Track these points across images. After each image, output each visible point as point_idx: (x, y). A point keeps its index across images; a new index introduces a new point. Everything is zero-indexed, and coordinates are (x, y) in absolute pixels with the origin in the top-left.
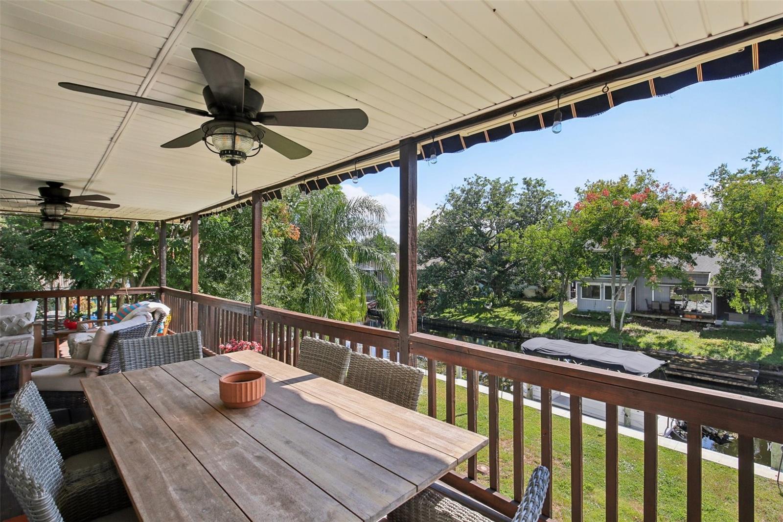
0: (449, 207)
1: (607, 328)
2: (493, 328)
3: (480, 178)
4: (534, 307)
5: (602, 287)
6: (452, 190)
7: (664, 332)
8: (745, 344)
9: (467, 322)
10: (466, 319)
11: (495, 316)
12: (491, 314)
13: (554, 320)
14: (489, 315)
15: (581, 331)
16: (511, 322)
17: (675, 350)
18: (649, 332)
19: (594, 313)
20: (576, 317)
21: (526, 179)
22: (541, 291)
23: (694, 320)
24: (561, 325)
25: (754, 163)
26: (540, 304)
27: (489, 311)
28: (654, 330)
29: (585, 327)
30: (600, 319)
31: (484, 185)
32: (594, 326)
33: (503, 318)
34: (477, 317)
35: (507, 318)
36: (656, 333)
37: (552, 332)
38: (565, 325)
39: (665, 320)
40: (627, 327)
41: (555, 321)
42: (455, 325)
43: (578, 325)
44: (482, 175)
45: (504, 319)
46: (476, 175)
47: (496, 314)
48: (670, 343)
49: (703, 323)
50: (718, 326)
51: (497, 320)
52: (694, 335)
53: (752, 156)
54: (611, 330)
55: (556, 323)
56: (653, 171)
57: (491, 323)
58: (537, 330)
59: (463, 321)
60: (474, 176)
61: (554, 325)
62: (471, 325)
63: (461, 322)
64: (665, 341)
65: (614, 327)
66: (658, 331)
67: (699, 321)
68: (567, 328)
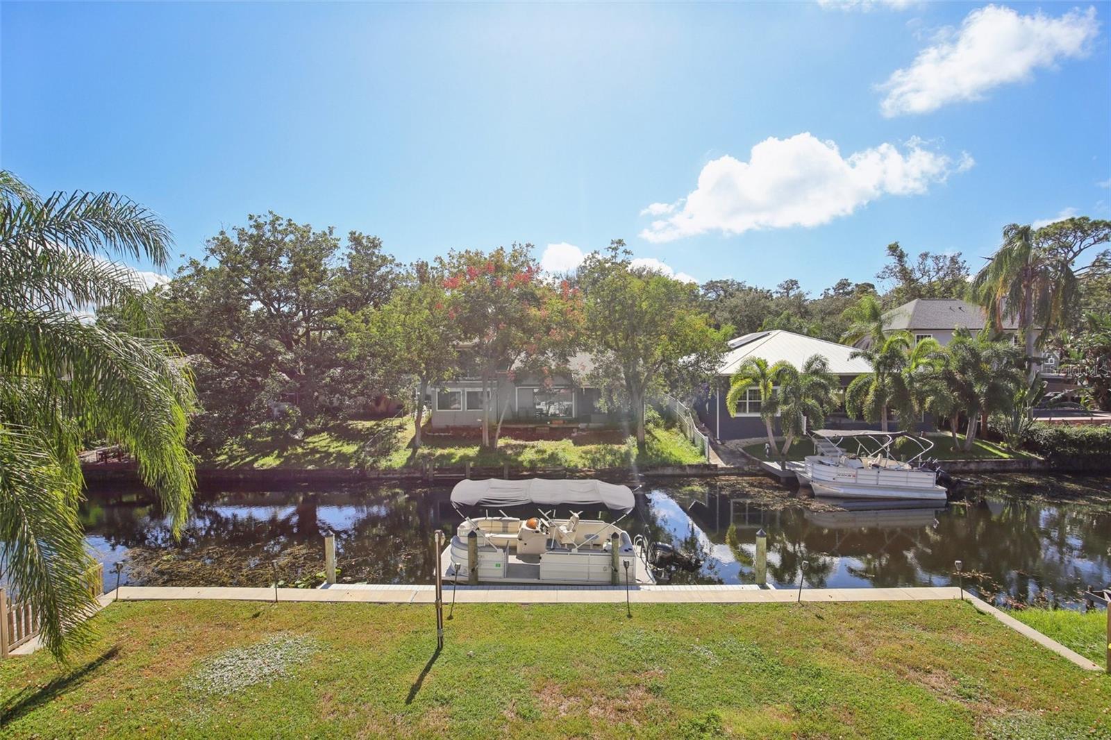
0: (214, 263)
1: (478, 448)
2: (317, 470)
3: (278, 219)
4: (368, 429)
5: (464, 394)
6: (222, 233)
7: (540, 444)
8: (616, 447)
9: (265, 467)
10: (261, 462)
11: (311, 449)
12: (303, 448)
13: (406, 444)
14: (300, 450)
15: (451, 456)
16: (341, 456)
17: (561, 465)
18: (525, 447)
19: (454, 429)
20: (433, 436)
21: (355, 233)
22: (372, 404)
23: (560, 426)
24: (420, 451)
25: (613, 254)
26: (373, 423)
27: (298, 443)
28: (531, 443)
29: (452, 450)
30: (465, 437)
31: (285, 233)
32: (463, 447)
33: (325, 452)
34: (278, 456)
35: (331, 450)
36: (533, 447)
37: (412, 464)
38: (426, 451)
39: (534, 429)
40: (501, 443)
41: (408, 447)
42: (241, 476)
43: (443, 448)
44: (284, 215)
45: (328, 455)
46: (270, 213)
47: (311, 446)
48: (553, 457)
49: (569, 428)
50: (583, 430)
51: (318, 456)
52: (567, 443)
53: (613, 246)
54: (484, 450)
55: (411, 450)
56: (532, 247)
57: (311, 462)
58: (389, 463)
59: (256, 465)
60: (267, 214)
61: (409, 452)
62: (272, 471)
63: (253, 469)
64: (546, 456)
65: (487, 445)
66: (535, 443)
67: (565, 426)
68: (430, 454)
